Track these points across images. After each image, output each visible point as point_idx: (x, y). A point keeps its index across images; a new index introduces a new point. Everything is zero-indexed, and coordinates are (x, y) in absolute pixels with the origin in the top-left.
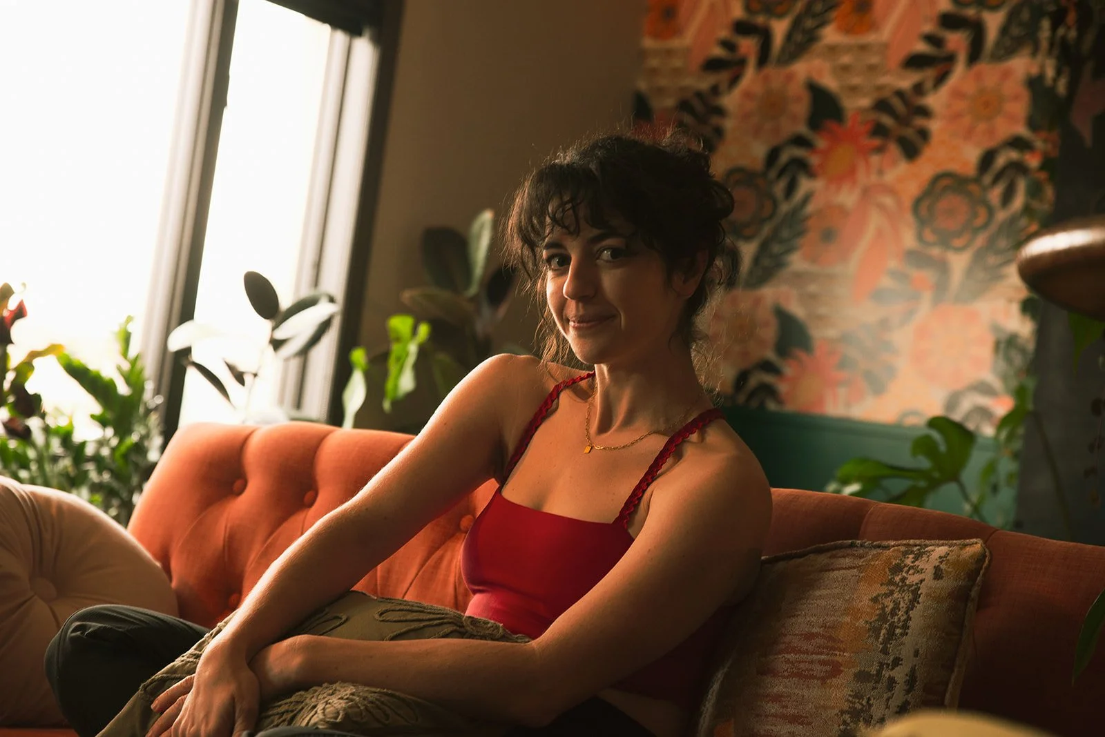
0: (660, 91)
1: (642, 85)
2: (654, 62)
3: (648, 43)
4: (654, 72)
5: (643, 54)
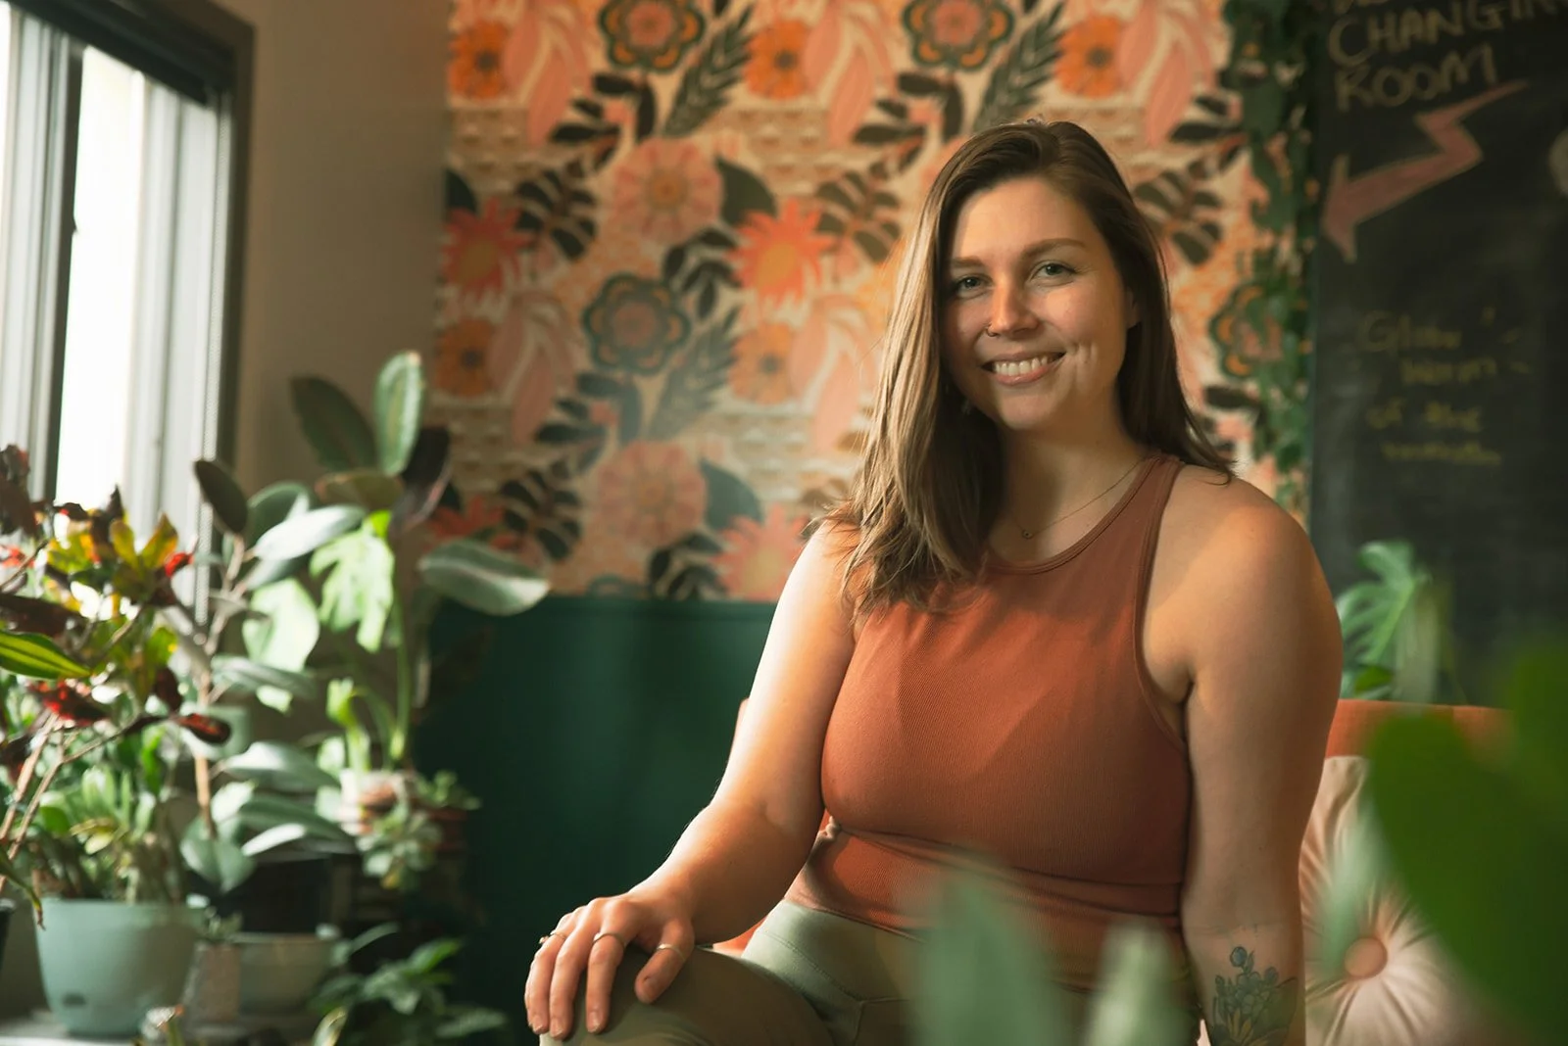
0: (487, 169)
1: (456, 161)
2: (471, 129)
3: (457, 101)
4: (472, 142)
5: (450, 117)
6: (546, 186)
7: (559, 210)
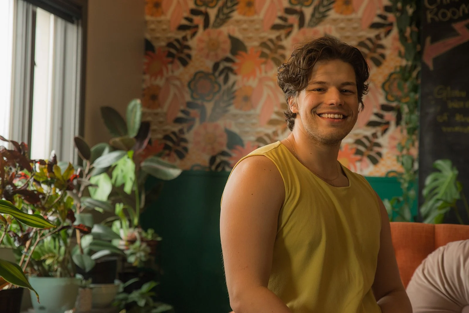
0: (157, 38)
1: (148, 36)
2: (153, 26)
3: (148, 18)
4: (153, 30)
5: (146, 22)
6: (176, 44)
7: (180, 51)
